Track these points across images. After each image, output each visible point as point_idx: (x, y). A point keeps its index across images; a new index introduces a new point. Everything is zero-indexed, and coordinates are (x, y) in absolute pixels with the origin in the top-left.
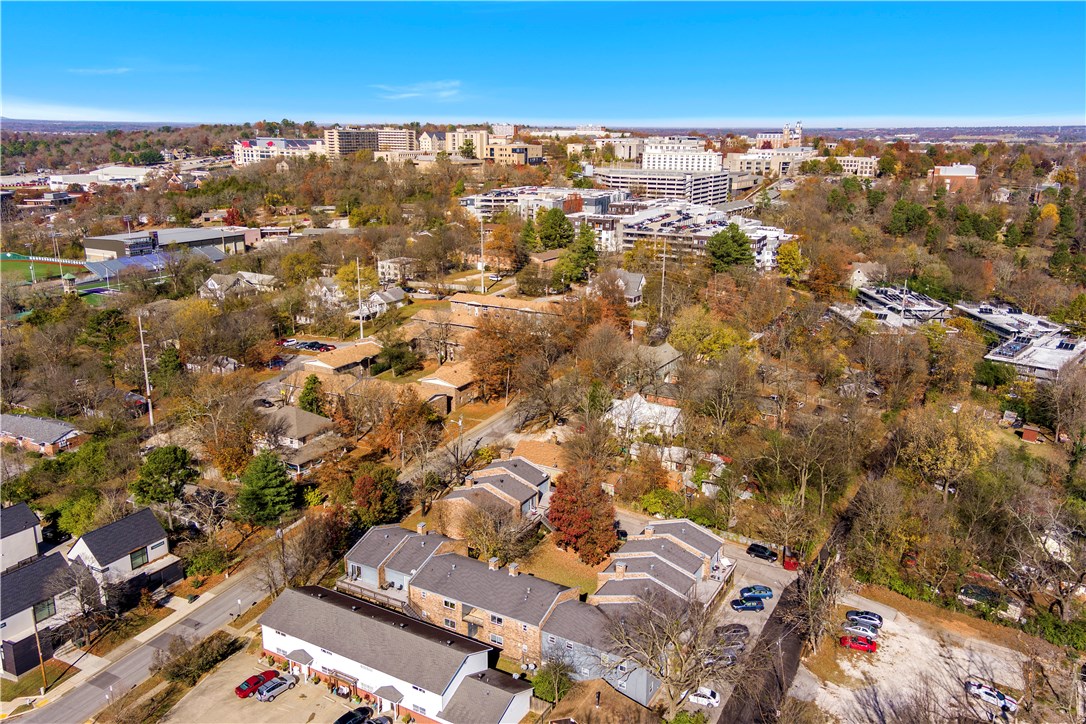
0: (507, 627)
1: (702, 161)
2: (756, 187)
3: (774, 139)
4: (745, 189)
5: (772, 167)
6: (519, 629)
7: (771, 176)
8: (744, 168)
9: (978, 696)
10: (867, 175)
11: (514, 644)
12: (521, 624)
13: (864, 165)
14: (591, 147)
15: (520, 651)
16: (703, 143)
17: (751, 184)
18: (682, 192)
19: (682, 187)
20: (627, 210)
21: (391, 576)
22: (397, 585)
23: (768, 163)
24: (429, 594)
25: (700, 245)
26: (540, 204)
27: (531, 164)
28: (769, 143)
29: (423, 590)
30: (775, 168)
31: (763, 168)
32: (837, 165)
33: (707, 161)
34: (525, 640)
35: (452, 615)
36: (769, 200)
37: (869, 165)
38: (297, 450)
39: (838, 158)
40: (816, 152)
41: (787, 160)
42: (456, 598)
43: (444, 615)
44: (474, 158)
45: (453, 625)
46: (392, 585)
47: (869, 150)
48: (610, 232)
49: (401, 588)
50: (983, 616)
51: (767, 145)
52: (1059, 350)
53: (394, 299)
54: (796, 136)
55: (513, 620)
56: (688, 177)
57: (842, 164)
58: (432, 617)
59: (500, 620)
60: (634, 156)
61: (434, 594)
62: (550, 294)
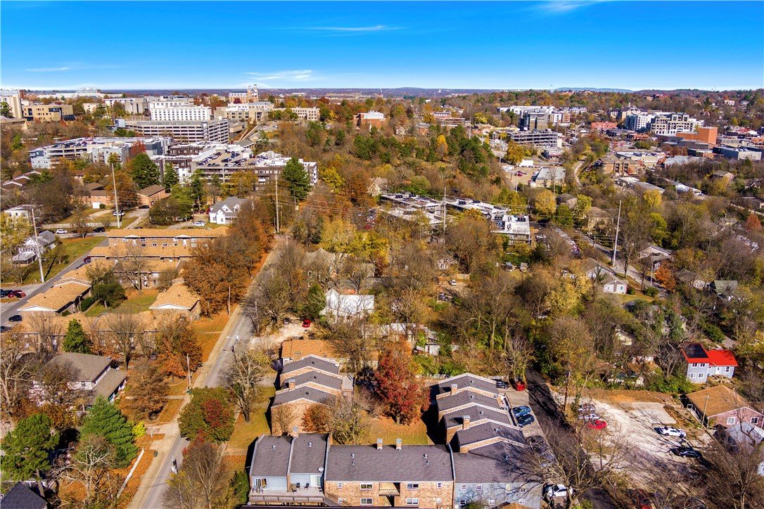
0: (423, 489)
1: (197, 113)
2: (245, 130)
3: (242, 96)
4: (238, 132)
5: (250, 116)
6: (434, 487)
7: (251, 122)
8: (230, 117)
9: (668, 434)
10: (314, 120)
11: (429, 500)
12: (435, 483)
13: (311, 113)
14: (103, 105)
15: (435, 503)
16: (192, 100)
17: (240, 128)
18: (201, 136)
19: (201, 133)
20: (185, 152)
21: (296, 478)
22: (303, 484)
23: (247, 113)
24: (345, 483)
25: (261, 175)
26: (110, 151)
27: (66, 120)
28: (239, 99)
29: (338, 482)
30: (253, 116)
31: (244, 116)
32: (294, 114)
33: (202, 113)
34: (439, 494)
35: (370, 494)
36: (268, 139)
37: (314, 113)
38: (92, 391)
39: (293, 109)
40: (273, 105)
41: (259, 111)
42: (372, 480)
43: (362, 496)
44: (11, 117)
45: (370, 501)
46: (298, 485)
47: (310, 104)
48: (185, 169)
49: (307, 486)
50: (628, 388)
51: (237, 101)
52: (519, 223)
53: (49, 242)
54: (255, 94)
55: (429, 482)
56: (205, 125)
57: (297, 112)
58: (349, 501)
59: (416, 486)
60: (141, 111)
61: (350, 482)
62: (178, 222)
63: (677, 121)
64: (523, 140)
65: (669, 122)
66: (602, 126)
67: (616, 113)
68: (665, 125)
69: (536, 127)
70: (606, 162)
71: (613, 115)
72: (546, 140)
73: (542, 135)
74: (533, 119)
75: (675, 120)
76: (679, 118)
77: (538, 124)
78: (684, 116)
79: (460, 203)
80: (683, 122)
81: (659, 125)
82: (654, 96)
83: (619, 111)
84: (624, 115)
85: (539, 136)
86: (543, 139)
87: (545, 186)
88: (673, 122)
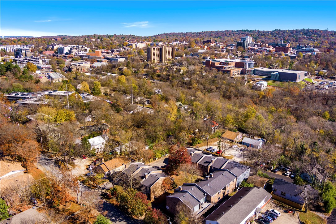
24: (215, 195)
35: (220, 195)
43: (218, 197)
58: (216, 201)
63: (81, 49)
64: (23, 62)
65: (78, 49)
66: (48, 53)
67: (51, 47)
68: (77, 50)
69: (26, 55)
70: (73, 68)
71: (50, 48)
72: (34, 61)
73: (32, 59)
74: (24, 52)
75: (80, 48)
76: (82, 47)
77: (27, 54)
78: (83, 46)
79: (16, 95)
80: (83, 49)
81: (74, 50)
82: (55, 38)
83: (52, 46)
84: (55, 48)
85: (30, 59)
86: (33, 60)
87: (59, 81)
88: (79, 49)
